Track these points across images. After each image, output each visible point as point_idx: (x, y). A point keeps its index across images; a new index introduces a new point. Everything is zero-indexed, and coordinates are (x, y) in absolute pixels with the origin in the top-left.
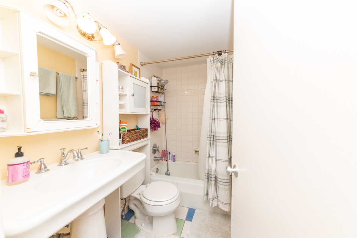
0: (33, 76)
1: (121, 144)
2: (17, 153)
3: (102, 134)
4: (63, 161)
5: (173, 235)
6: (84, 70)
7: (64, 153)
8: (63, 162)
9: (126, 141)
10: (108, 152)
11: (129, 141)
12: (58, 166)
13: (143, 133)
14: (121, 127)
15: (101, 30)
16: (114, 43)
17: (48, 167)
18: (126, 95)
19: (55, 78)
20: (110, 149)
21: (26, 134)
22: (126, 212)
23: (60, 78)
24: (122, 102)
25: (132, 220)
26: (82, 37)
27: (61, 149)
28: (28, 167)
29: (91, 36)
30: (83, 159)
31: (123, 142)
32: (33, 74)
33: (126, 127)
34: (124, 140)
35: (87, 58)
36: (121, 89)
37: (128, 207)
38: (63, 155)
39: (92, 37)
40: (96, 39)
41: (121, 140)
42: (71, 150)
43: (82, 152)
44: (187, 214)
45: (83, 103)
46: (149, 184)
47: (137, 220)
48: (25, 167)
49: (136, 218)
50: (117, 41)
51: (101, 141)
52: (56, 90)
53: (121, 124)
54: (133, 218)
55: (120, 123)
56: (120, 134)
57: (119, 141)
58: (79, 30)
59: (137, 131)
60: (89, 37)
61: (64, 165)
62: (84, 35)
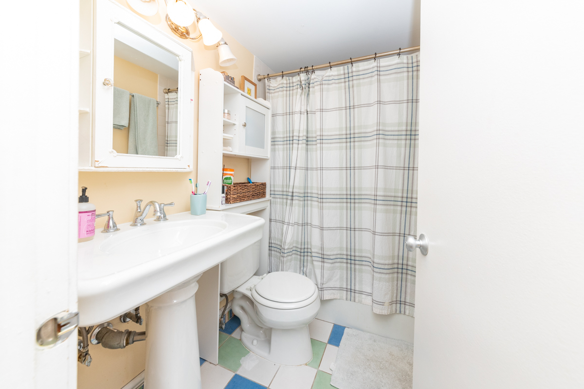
0: (107, 84)
1: (224, 202)
2: (81, 197)
3: (196, 185)
4: (139, 218)
5: (306, 365)
6: (170, 90)
7: (140, 207)
8: (139, 221)
9: (231, 199)
10: (203, 213)
11: (236, 200)
12: (131, 225)
13: (258, 189)
14: (224, 177)
15: (200, 21)
16: (219, 43)
17: (118, 226)
18: (234, 124)
19: (129, 102)
20: (207, 210)
21: (93, 169)
22: (227, 321)
23: (135, 102)
24: (227, 136)
25: (236, 334)
26: (172, 32)
27: (136, 201)
28: (93, 220)
29: (184, 31)
30: (167, 219)
31: (227, 201)
32: (108, 82)
33: (232, 177)
34: (229, 197)
35: (180, 62)
36: (226, 115)
37: (231, 311)
38: (139, 210)
39: (187, 34)
40: (191, 36)
41: (225, 196)
42: (151, 202)
43: (166, 208)
44: (331, 334)
45: (166, 142)
46: (265, 274)
47: (244, 335)
48: (90, 218)
49: (242, 330)
50: (222, 38)
51: (194, 194)
52: (128, 120)
53: (225, 172)
54: (238, 330)
55: (224, 170)
56: (223, 187)
57: (221, 198)
58: (169, 23)
59: (249, 184)
60: (182, 33)
61: (139, 225)
62: (176, 29)
